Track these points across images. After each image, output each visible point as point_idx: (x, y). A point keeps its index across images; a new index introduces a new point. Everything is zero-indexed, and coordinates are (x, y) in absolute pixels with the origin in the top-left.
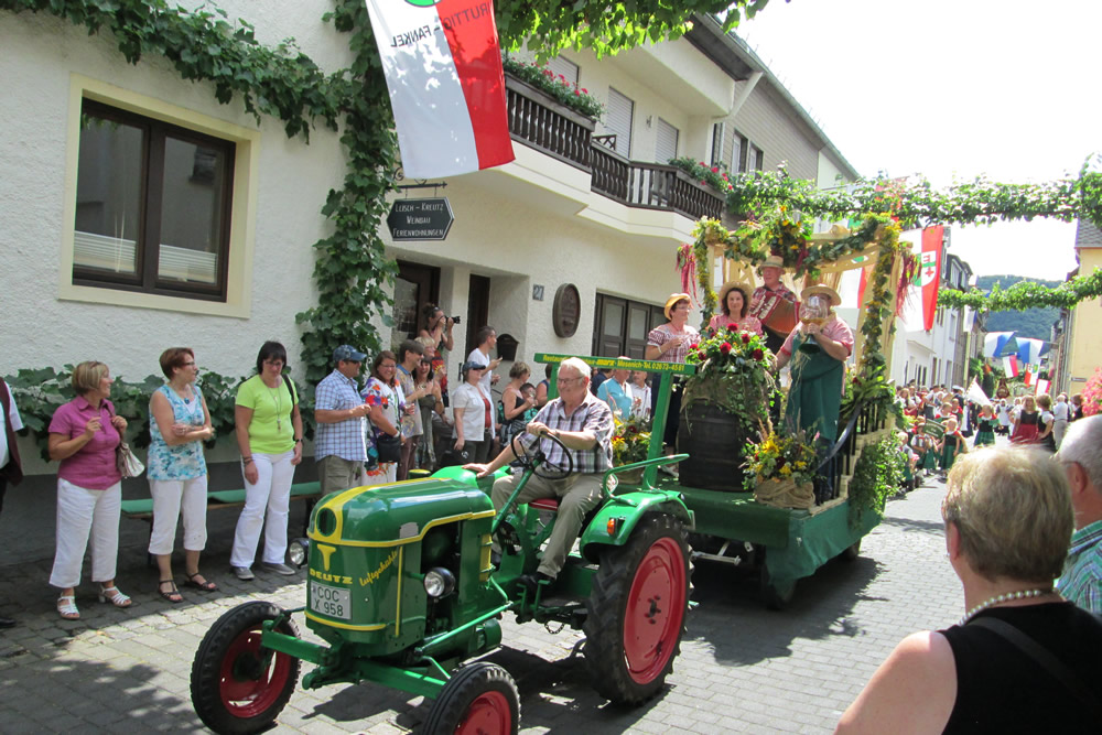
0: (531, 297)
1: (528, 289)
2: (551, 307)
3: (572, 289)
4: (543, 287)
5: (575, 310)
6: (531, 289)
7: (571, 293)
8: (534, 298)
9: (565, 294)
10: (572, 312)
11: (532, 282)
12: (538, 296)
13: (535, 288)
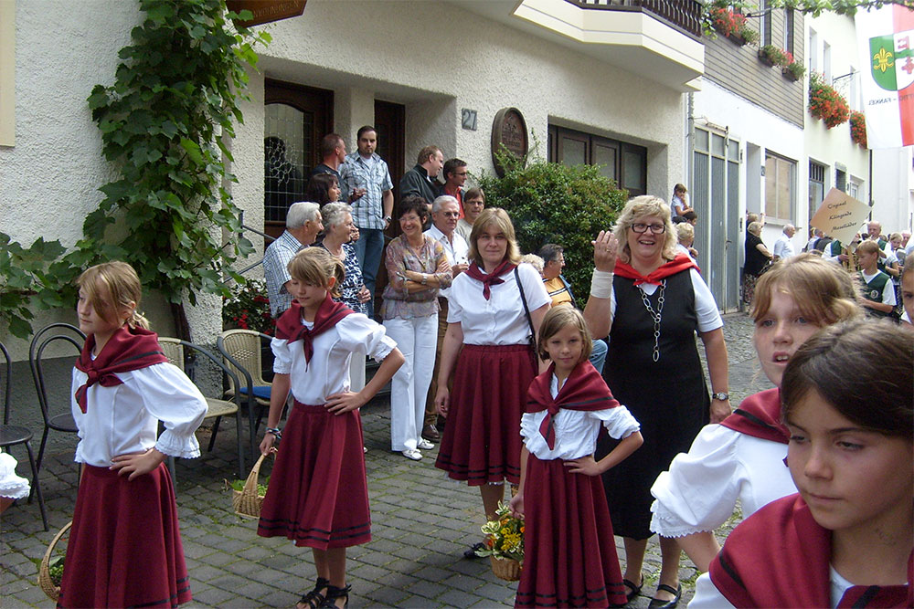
0: (459, 125)
1: (454, 114)
2: (488, 139)
3: (515, 114)
4: (475, 113)
5: (521, 142)
6: (459, 115)
7: (514, 121)
8: (465, 126)
9: (506, 121)
10: (517, 145)
11: (460, 105)
12: (470, 123)
13: (464, 114)
